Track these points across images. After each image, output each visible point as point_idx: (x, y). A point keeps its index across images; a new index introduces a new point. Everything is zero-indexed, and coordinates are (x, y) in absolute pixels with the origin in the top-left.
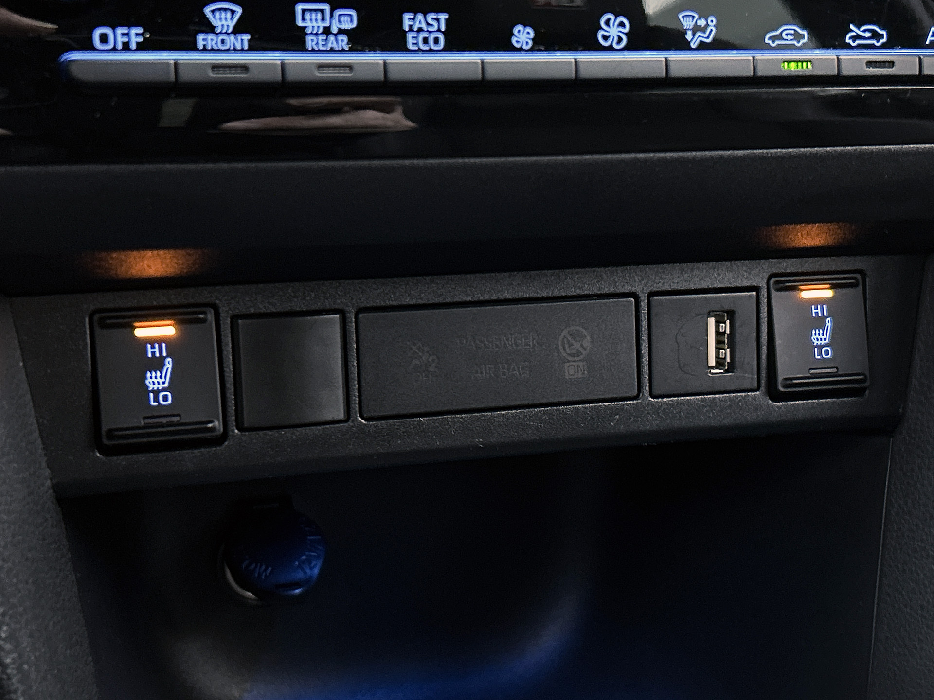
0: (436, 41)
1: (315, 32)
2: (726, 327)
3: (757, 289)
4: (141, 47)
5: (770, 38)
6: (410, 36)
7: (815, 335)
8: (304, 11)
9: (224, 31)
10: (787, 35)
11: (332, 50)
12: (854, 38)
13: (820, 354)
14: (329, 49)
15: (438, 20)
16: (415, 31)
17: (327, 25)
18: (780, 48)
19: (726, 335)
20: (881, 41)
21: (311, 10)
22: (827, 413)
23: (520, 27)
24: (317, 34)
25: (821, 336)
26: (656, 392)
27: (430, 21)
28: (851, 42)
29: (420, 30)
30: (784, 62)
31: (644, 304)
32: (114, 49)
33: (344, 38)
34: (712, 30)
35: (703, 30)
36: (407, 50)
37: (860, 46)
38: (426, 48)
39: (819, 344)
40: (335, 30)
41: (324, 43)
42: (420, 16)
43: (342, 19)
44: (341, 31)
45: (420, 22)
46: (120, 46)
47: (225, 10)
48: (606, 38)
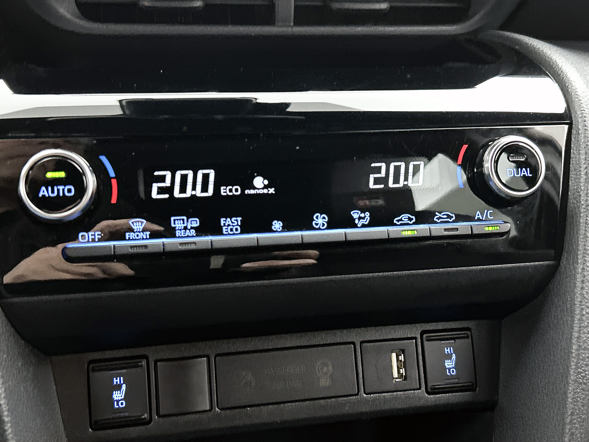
0: (237, 230)
1: (180, 229)
2: (402, 358)
3: (415, 338)
4: (100, 240)
5: (396, 221)
6: (224, 228)
7: (447, 362)
8: (174, 220)
9: (138, 231)
10: (405, 219)
11: (188, 236)
12: (438, 219)
13: (450, 372)
14: (186, 235)
15: (237, 221)
16: (226, 226)
17: (185, 225)
18: (401, 224)
19: (402, 362)
20: (452, 219)
21: (177, 220)
22: (457, 400)
23: (276, 222)
24: (180, 230)
25: (450, 363)
26: (367, 391)
27: (233, 221)
28: (437, 220)
29: (229, 225)
30: (403, 231)
31: (358, 347)
32: (88, 241)
33: (193, 231)
34: (367, 218)
35: (363, 218)
36: (223, 234)
37: (442, 222)
38: (232, 233)
39: (449, 367)
40: (189, 227)
41: (184, 233)
42: (229, 219)
43: (192, 222)
44: (192, 228)
45: (229, 222)
46: (90, 240)
47: (138, 222)
48: (317, 224)
